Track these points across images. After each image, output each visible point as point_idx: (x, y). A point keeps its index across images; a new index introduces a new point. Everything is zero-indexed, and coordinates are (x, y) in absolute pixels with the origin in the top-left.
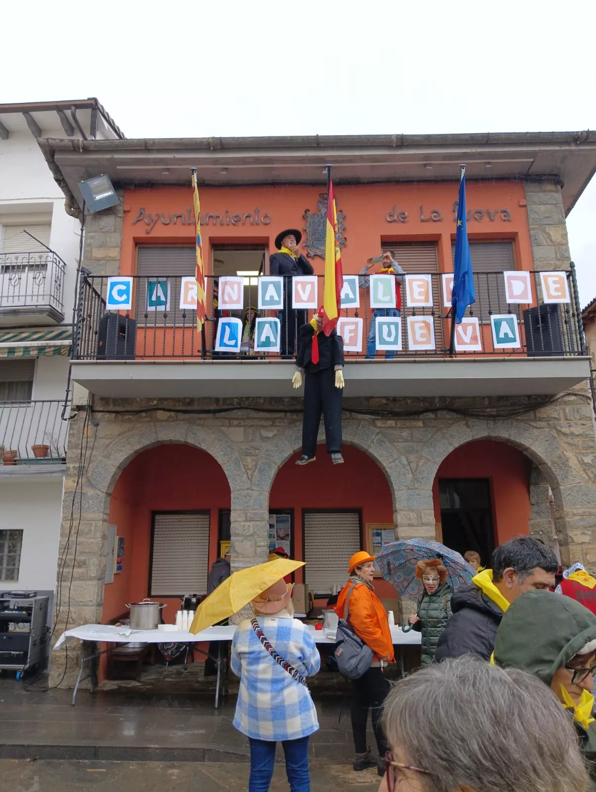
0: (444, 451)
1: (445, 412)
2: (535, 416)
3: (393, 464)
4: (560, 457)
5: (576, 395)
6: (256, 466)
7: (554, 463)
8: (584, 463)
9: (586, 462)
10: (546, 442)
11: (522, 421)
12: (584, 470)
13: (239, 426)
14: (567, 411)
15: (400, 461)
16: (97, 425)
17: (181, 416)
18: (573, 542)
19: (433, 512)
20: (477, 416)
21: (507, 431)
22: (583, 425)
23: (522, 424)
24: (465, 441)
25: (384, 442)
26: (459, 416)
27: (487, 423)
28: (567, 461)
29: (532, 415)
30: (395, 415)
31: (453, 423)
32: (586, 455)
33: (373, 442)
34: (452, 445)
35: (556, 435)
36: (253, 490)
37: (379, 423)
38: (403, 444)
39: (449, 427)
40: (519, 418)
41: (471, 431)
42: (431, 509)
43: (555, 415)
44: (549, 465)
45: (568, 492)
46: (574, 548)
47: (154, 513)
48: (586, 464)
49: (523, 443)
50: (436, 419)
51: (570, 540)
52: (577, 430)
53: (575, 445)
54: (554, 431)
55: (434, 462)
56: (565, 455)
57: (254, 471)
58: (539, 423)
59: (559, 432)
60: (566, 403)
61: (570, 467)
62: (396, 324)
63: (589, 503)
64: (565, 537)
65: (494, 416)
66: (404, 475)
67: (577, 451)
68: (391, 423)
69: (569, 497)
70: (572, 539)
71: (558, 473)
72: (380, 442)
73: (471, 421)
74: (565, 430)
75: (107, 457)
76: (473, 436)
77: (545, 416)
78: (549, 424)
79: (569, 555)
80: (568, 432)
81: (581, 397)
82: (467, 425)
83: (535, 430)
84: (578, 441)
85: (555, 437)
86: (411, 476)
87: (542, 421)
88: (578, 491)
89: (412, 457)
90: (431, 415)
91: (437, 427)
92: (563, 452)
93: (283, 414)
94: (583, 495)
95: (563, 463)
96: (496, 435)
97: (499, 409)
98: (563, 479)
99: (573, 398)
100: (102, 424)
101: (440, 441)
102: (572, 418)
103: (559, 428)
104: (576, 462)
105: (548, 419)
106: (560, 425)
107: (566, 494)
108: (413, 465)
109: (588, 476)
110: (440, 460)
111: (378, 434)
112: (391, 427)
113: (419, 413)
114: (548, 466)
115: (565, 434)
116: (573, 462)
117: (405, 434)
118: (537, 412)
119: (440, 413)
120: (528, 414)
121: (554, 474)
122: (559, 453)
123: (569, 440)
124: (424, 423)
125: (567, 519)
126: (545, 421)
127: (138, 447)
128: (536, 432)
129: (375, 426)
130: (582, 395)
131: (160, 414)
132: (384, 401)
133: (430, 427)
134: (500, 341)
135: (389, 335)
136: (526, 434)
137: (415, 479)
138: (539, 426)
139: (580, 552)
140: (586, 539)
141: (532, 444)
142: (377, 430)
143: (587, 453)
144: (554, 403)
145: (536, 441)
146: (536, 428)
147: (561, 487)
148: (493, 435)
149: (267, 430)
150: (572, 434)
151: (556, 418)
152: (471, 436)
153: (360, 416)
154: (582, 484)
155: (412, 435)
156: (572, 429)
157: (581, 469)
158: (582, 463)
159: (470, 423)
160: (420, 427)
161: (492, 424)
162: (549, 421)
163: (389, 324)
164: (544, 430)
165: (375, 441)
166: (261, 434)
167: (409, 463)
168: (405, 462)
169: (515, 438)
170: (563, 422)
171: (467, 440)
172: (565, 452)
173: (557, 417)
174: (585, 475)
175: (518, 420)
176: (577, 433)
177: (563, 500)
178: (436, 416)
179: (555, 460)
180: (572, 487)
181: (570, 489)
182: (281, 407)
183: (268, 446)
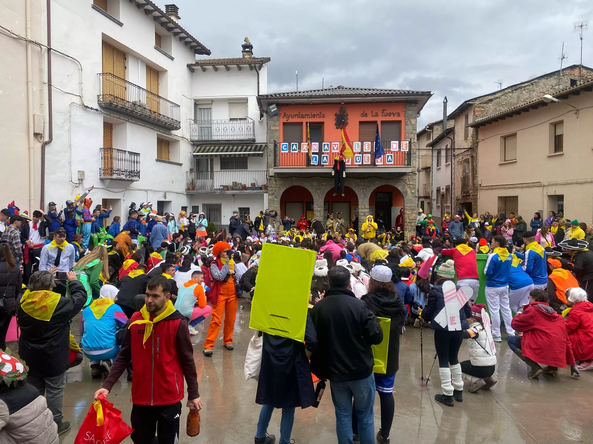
0: (373, 189)
1: (374, 178)
2: (400, 179)
3: (359, 192)
5: (412, 173)
10: (402, 186)
13: (315, 181)
14: (409, 178)
16: (276, 181)
17: (299, 179)
20: (383, 179)
21: (391, 183)
22: (413, 181)
24: (379, 186)
26: (378, 178)
30: (360, 178)
31: (376, 181)
32: (413, 190)
33: (353, 186)
34: (375, 187)
36: (320, 199)
37: (355, 181)
38: (361, 187)
42: (368, 205)
47: (286, 202)
50: (372, 179)
52: (411, 183)
55: (370, 192)
57: (320, 194)
58: (401, 181)
59: (406, 184)
60: (409, 175)
62: (360, 156)
63: (412, 204)
65: (388, 179)
66: (361, 195)
67: (410, 189)
68: (359, 181)
71: (404, 195)
72: (355, 186)
74: (408, 183)
75: (280, 190)
76: (381, 184)
81: (414, 173)
82: (380, 181)
84: (412, 186)
88: (409, 200)
89: (364, 190)
90: (370, 178)
91: (371, 182)
93: (328, 178)
98: (406, 197)
100: (278, 181)
101: (372, 186)
102: (410, 180)
103: (406, 182)
105: (403, 180)
107: (406, 201)
108: (364, 193)
110: (372, 191)
111: (355, 184)
113: (367, 178)
114: (402, 193)
115: (408, 184)
116: (409, 192)
117: (362, 184)
120: (398, 178)
122: (405, 189)
123: (409, 186)
124: (368, 181)
127: (288, 187)
128: (400, 183)
131: (294, 178)
132: (357, 174)
134: (388, 162)
135: (358, 160)
136: (396, 184)
137: (364, 196)
140: (410, 213)
144: (406, 175)
145: (399, 186)
147: (405, 199)
148: (387, 184)
149: (323, 183)
150: (410, 184)
153: (350, 179)
154: (411, 198)
155: (364, 184)
157: (411, 194)
158: (411, 192)
161: (387, 181)
163: (358, 156)
164: (402, 183)
168: (362, 192)
169: (393, 185)
172: (407, 189)
173: (406, 179)
174: (412, 196)
175: (395, 180)
179: (404, 191)
181: (407, 199)
182: (328, 176)
183: (323, 187)
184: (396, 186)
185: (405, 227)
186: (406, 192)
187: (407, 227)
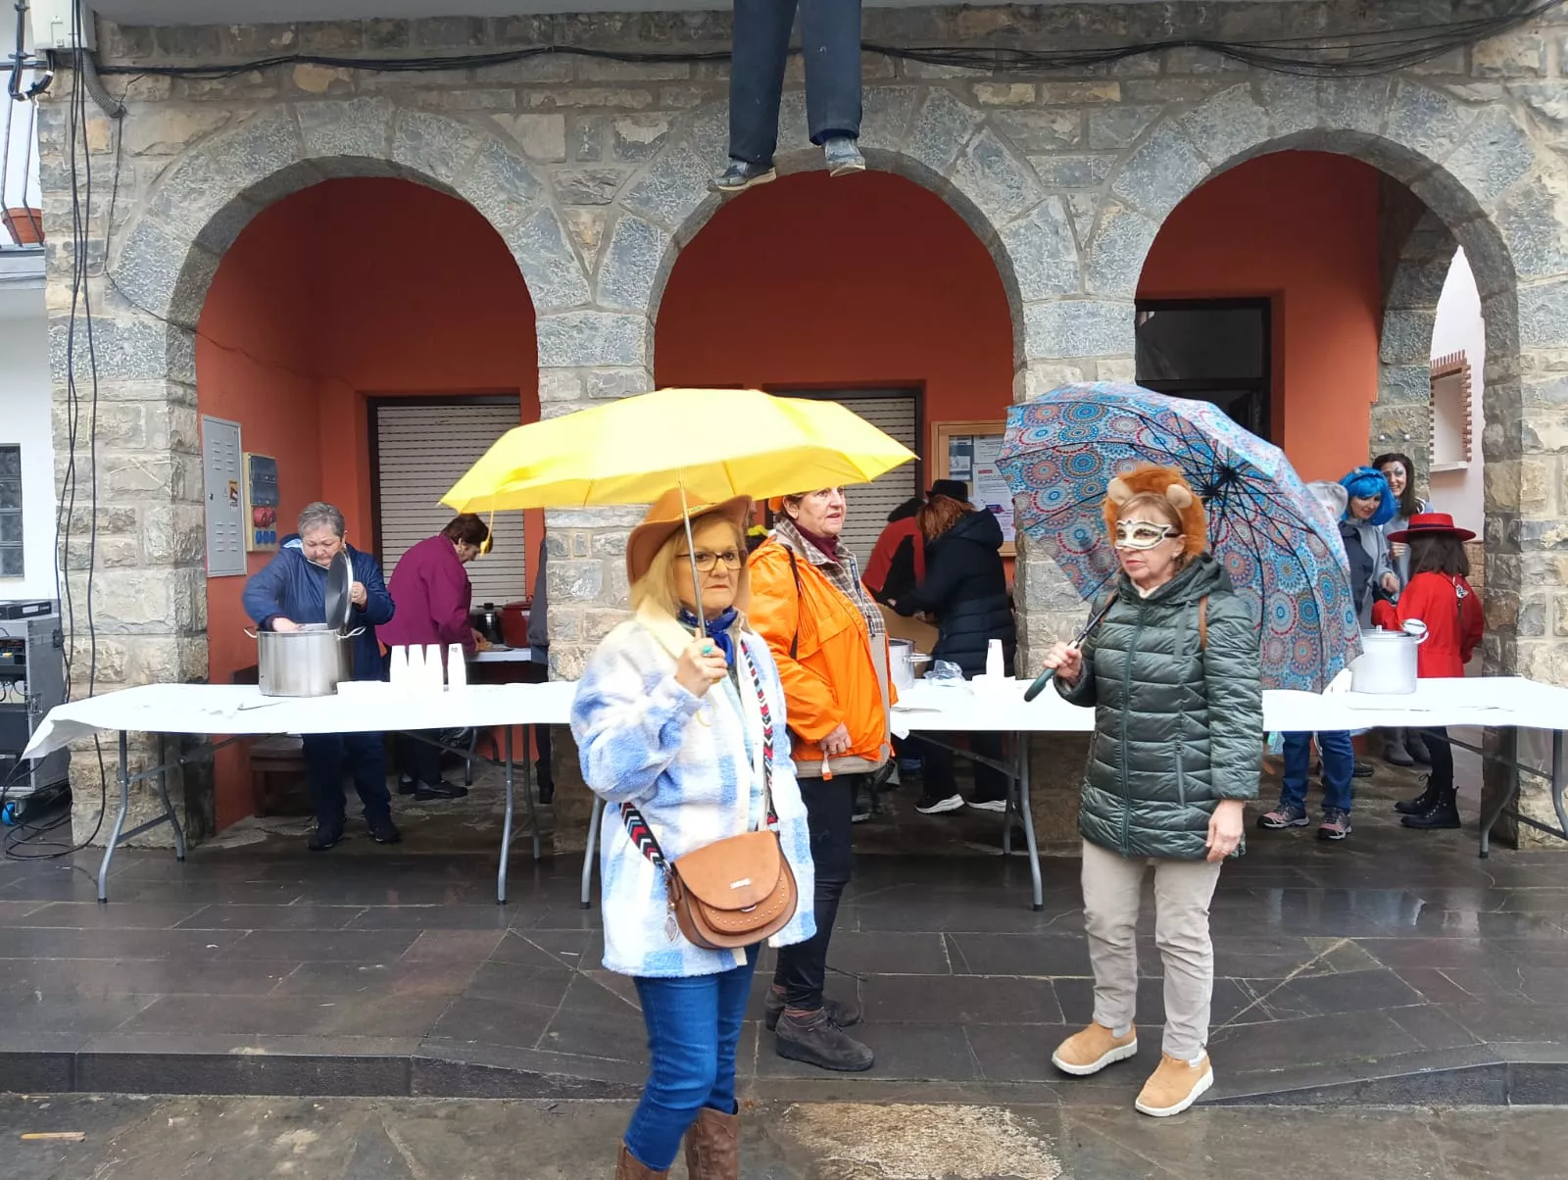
0: (1180, 179)
1: (1192, 53)
2: (1469, 65)
3: (1022, 222)
4: (1528, 194)
6: (606, 236)
7: (1506, 211)
10: (1493, 148)
11: (1425, 80)
13: (548, 108)
14: (1566, 47)
15: (1044, 213)
16: (119, 114)
17: (369, 79)
18: (1533, 447)
19: (1132, 363)
20: (1290, 66)
21: (1374, 113)
23: (1423, 92)
24: (1247, 146)
25: (998, 153)
26: (1233, 65)
27: (1319, 90)
28: (1549, 204)
29: (1458, 58)
30: (1032, 63)
31: (1214, 90)
33: (963, 154)
34: (1204, 159)
35: (1525, 127)
36: (600, 309)
37: (985, 94)
38: (1053, 161)
39: (1199, 103)
40: (1418, 70)
41: (1266, 113)
42: (1128, 356)
43: (1531, 60)
44: (1493, 219)
45: (1539, 302)
46: (1537, 463)
49: (1421, 150)
50: (1163, 75)
51: (1526, 441)
54: (1521, 111)
55: (1147, 214)
56: (1544, 187)
57: (601, 252)
58: (1478, 86)
59: (1537, 114)
61: (1556, 224)
64: (1514, 432)
65: (1340, 66)
66: (1054, 254)
68: (1023, 91)
69: (1541, 316)
70: (1535, 436)
72: (987, 155)
73: (1270, 80)
74: (1556, 108)
75: (162, 211)
76: (1271, 128)
77: (1499, 62)
78: (1507, 90)
79: (1519, 484)
80: (1563, 115)
82: (1257, 96)
83: (1461, 109)
85: (1522, 132)
86: (1074, 256)
87: (1488, 80)
89: (1082, 201)
90: (1149, 64)
91: (1164, 101)
92: (1539, 179)
93: (685, 67)
95: (1537, 214)
96: (1342, 125)
97: (1359, 41)
98: (1528, 262)
100: (135, 111)
101: (1169, 147)
103: (1536, 102)
105: (1505, 75)
106: (1541, 91)
107: (1533, 307)
108: (1083, 225)
110: (1164, 205)
111: (979, 128)
112: (1022, 106)
113: (1111, 56)
114: (1489, 223)
115: (1552, 123)
117: (1064, 126)
118: (1475, 49)
119: (1177, 58)
120: (1447, 57)
121: (1504, 247)
122: (1527, 179)
123: (1563, 139)
124: (1124, 90)
125: (1527, 380)
126: (1497, 81)
127: (246, 180)
129: (973, 101)
131: (307, 77)
132: (1004, 19)
133: (1142, 103)
136: (1433, 123)
137: (1089, 268)
138: (1474, 97)
139: (1552, 477)
141: (1448, 154)
142: (979, 116)
144: (1531, 22)
145: (1462, 143)
146: (1466, 102)
147: (1520, 286)
148: (1334, 124)
149: (636, 123)
151: (1530, 69)
152: (1265, 130)
153: (930, 71)
155: (1085, 133)
159: (1265, 88)
160: (1110, 102)
161: (1332, 90)
162: (1509, 79)
164: (1488, 108)
165: (970, 150)
166: (617, 134)
167: (1071, 218)
168: (1058, 213)
169: (1398, 135)
170: (1550, 82)
171: (1252, 143)
172: (1545, 180)
173: (1536, 65)
175: (1414, 80)
177: (1521, 323)
178: (1163, 66)
179: (1513, 203)
180: (1553, 286)
181: (1546, 291)
182: (677, 47)
183: (642, 173)
184: (1434, 152)
185: (1526, 594)
187: (1548, 589)
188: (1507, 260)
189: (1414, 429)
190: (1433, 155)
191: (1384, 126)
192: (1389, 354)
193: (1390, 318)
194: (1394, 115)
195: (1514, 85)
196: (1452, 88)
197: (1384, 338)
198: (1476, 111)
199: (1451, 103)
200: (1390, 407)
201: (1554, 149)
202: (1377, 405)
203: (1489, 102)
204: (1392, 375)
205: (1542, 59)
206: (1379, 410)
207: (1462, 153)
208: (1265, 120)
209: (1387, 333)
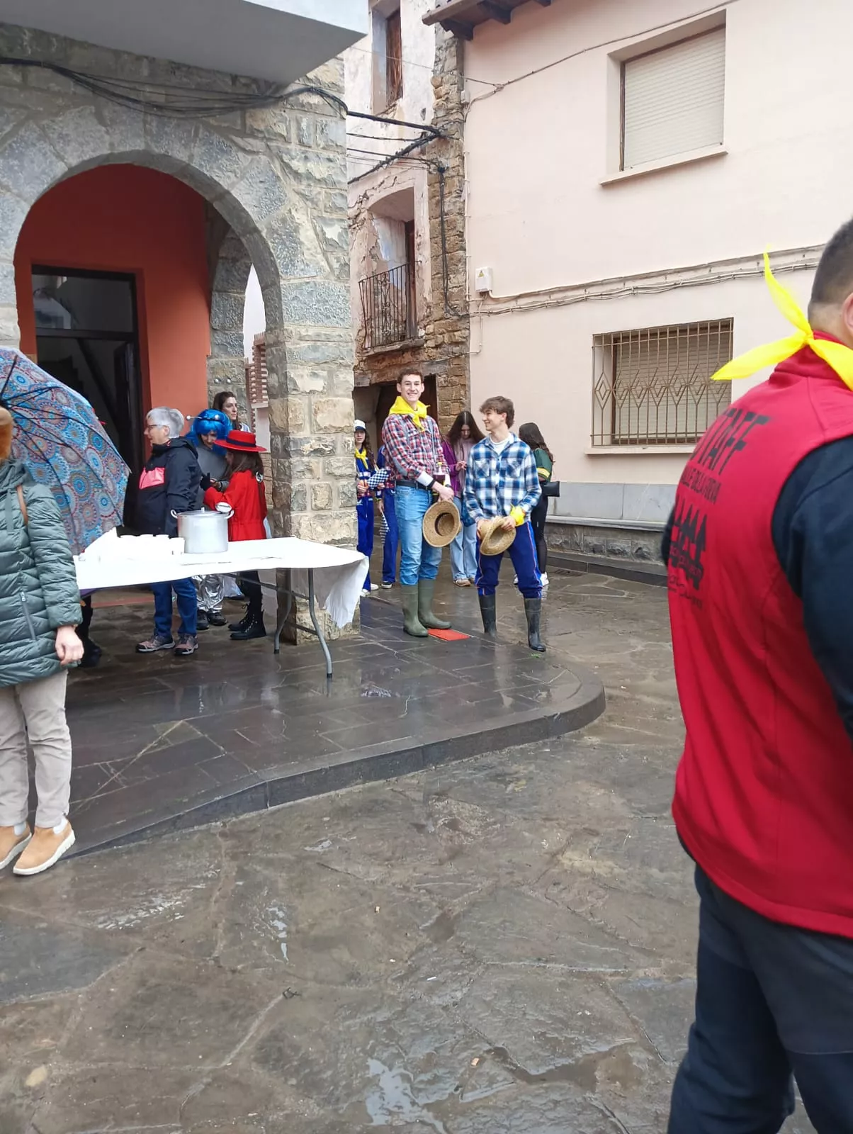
0: (43, 172)
1: (48, 73)
2: (244, 124)
4: (284, 221)
5: (322, 94)
7: (272, 231)
8: (326, 239)
9: (328, 236)
10: (261, 185)
11: (218, 130)
12: (324, 253)
14: (304, 125)
18: (294, 390)
19: (14, 312)
20: (122, 100)
21: (185, 146)
22: (329, 160)
23: (215, 138)
24: (94, 155)
26: (80, 90)
27: (145, 122)
28: (296, 230)
29: (237, 118)
31: (67, 107)
32: (329, 222)
34: (62, 159)
35: (280, 175)
39: (57, 115)
40: (212, 121)
41: (107, 132)
42: (9, 305)
43: (281, 129)
44: (264, 234)
45: (294, 294)
46: (297, 400)
48: (328, 242)
49: (216, 178)
50: (24, 86)
51: (290, 386)
52: (320, 170)
53: (312, 201)
54: (277, 163)
55: (19, 195)
56: (293, 217)
58: (251, 140)
59: (286, 168)
60: (304, 108)
61: (301, 243)
63: (328, 317)
64: (282, 379)
65: (160, 107)
67: (316, 213)
69: (295, 303)
70: (295, 383)
71: (279, 253)
73: (109, 110)
74: (297, 165)
76: (112, 145)
77: (262, 128)
78: (268, 147)
79: (287, 414)
80: (302, 170)
81: (331, 102)
82: (101, 121)
83: (241, 154)
84: (317, 191)
85: (278, 177)
87: (256, 138)
88: (310, 293)
90: (12, 75)
91: (26, 108)
92: (290, 211)
94: (318, 301)
96: (162, 152)
97: (172, 91)
98: (286, 267)
99: (315, 99)
101: (34, 145)
102: (312, 143)
103: (286, 159)
104: (311, 233)
105: (268, 136)
106: (288, 152)
107: (289, 297)
109: (331, 267)
110: (34, 190)
114: (261, 236)
115: (297, 175)
116: (307, 235)
118: (248, 114)
120: (230, 116)
121: (271, 254)
122: (283, 211)
123: (302, 187)
125: (289, 345)
126: (262, 139)
128: (244, 159)
130: (334, 99)
133: (10, 105)
136: (223, 161)
138: (249, 148)
139: (306, 410)
140: (318, 385)
141: (233, 184)
143: (332, 220)
144: (281, 104)
145: (242, 178)
146: (244, 150)
147: (282, 282)
148: (156, 149)
150: (309, 176)
151: (282, 136)
152: (107, 145)
154: (318, 280)
156: (310, 165)
157: (319, 250)
158: (321, 238)
159: (106, 113)
161: (154, 124)
162: (269, 139)
164: (256, 157)
169: (201, 165)
170: (294, 147)
171: (98, 153)
172: (294, 212)
173: (285, 134)
174: (324, 264)
175: (209, 128)
176: (318, 176)
177: (284, 307)
178: (24, 78)
179: (276, 226)
180: (301, 284)
181: (298, 287)
184: (224, 181)
185: (295, 485)
186: (290, 234)
187: (307, 481)
188: (274, 263)
189: (235, 376)
190: (225, 183)
191: (191, 157)
192: (217, 323)
193: (216, 297)
194: (197, 150)
195: (273, 144)
196: (234, 138)
197: (213, 312)
198: (250, 157)
199: (234, 148)
200: (219, 360)
201: (298, 193)
202: (211, 358)
203: (257, 153)
204: (219, 338)
205: (288, 130)
206: (213, 361)
207: (243, 185)
208: (107, 138)
209: (215, 309)
